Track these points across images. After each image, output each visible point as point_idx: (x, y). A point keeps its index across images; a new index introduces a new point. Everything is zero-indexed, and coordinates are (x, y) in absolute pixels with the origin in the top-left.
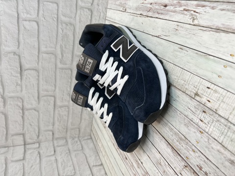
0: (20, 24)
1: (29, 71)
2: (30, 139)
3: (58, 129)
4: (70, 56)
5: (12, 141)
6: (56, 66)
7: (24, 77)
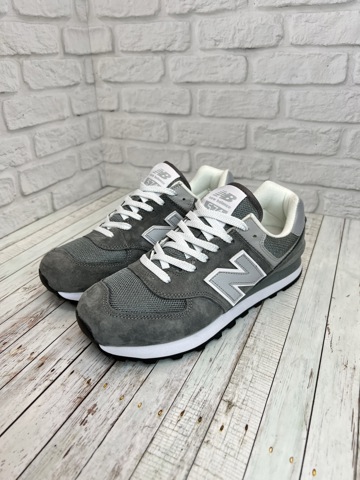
0: (341, 49)
1: (245, 65)
2: (104, 65)
3: (122, 121)
4: (273, 147)
5: (99, 29)
6: (253, 118)
7: (231, 55)
